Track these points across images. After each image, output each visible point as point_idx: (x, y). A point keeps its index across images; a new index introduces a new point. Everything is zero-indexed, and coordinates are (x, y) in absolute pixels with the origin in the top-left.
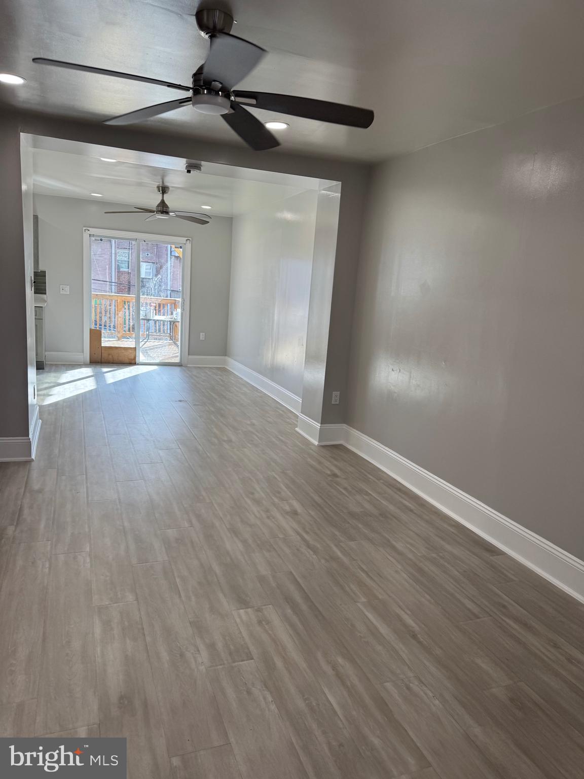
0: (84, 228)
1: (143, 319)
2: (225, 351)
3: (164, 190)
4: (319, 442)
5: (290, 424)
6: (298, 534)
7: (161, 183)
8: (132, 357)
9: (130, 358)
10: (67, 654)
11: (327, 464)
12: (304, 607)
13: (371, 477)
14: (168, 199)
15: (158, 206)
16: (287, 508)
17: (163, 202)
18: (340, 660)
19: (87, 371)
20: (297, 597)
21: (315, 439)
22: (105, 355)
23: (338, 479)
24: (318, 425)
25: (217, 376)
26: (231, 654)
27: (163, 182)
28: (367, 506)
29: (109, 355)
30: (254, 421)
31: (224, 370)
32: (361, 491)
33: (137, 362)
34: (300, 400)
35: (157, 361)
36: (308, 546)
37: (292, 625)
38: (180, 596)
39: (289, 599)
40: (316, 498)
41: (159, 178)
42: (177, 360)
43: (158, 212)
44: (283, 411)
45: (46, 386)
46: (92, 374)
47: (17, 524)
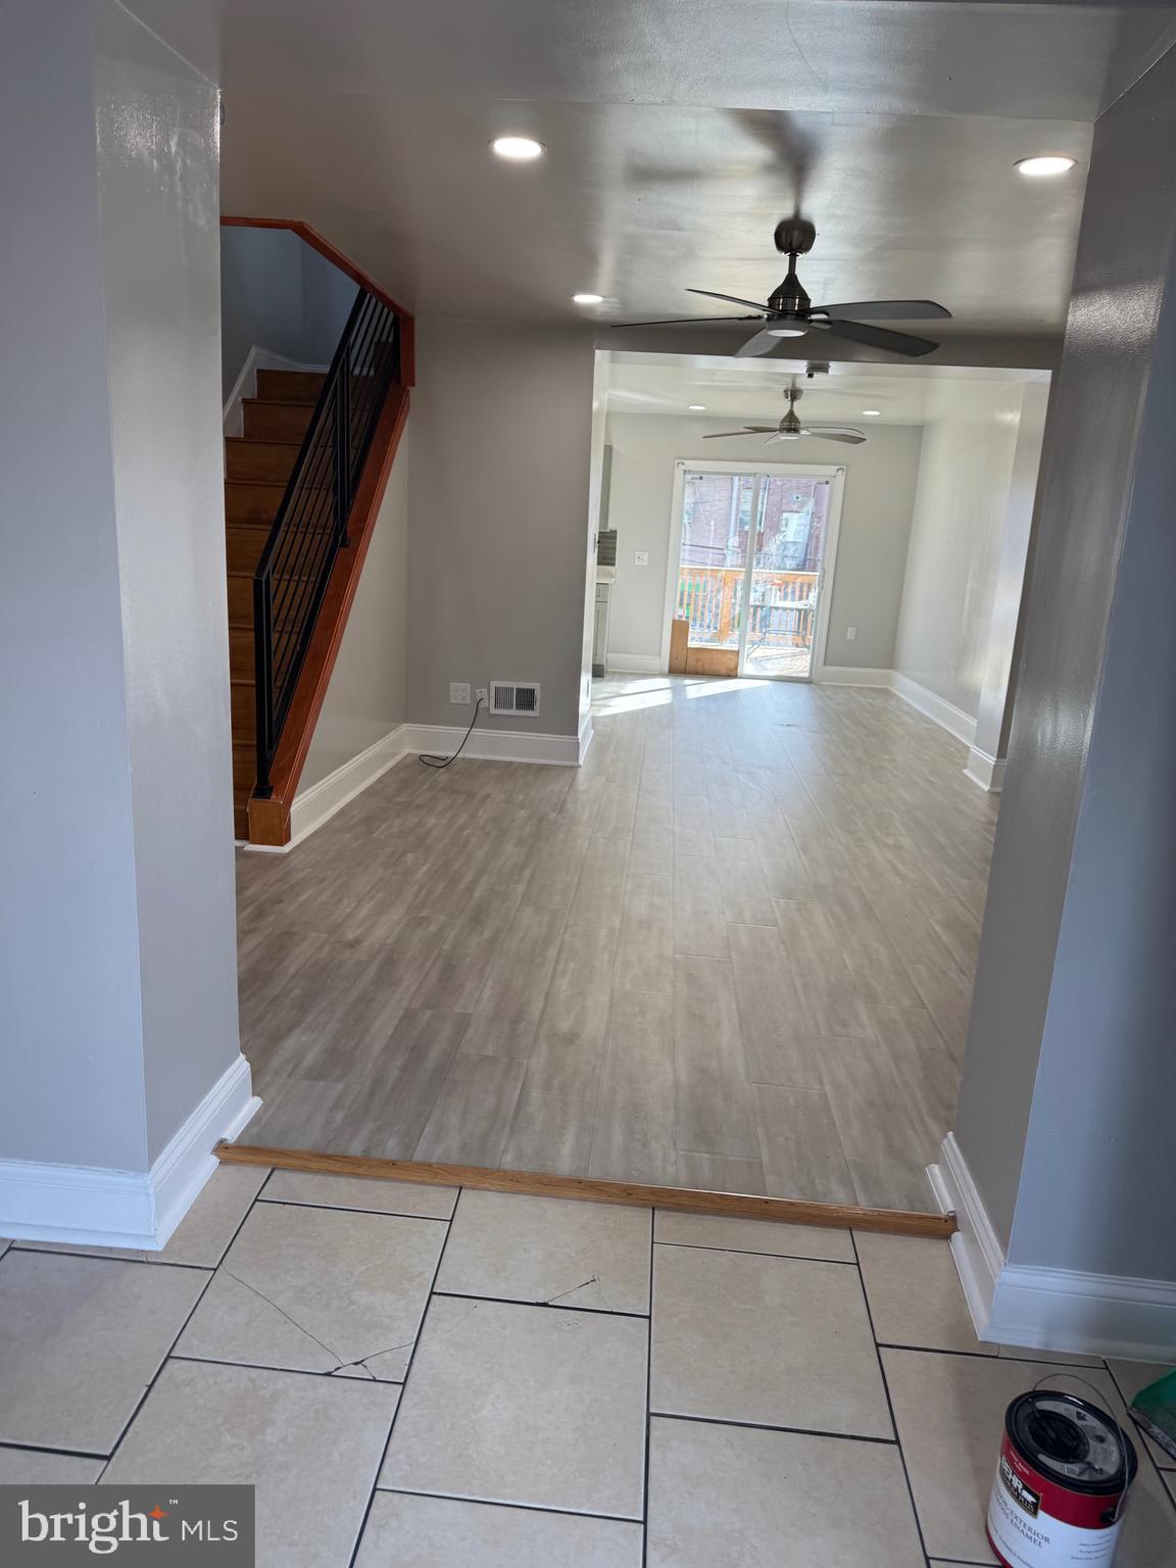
0: (678, 461)
1: (752, 606)
2: (889, 661)
3: (794, 394)
4: (992, 786)
5: (958, 765)
7: (790, 385)
8: (732, 666)
9: (729, 666)
14: (801, 409)
15: (784, 420)
17: (791, 413)
19: (666, 682)
21: (985, 781)
22: (692, 663)
24: (992, 762)
25: (870, 699)
27: (793, 384)
31: (887, 693)
33: (739, 675)
35: (772, 673)
36: (897, 872)
41: (790, 380)
42: (806, 675)
43: (781, 430)
45: (605, 695)
46: (668, 686)
47: (559, 813)
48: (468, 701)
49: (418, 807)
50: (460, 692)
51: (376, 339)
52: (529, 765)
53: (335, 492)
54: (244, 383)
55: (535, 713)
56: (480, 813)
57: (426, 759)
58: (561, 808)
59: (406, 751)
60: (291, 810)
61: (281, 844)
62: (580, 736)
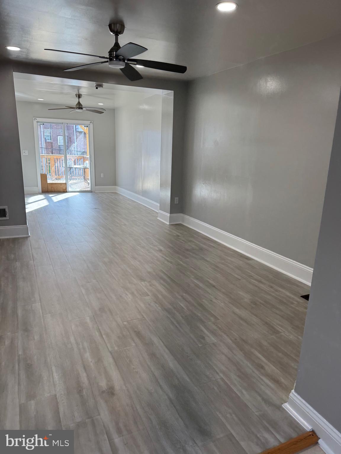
0: (34, 118)
1: (68, 168)
2: (115, 183)
3: (79, 96)
4: (169, 223)
5: (154, 216)
6: (163, 257)
8: (65, 189)
9: (63, 189)
10: (73, 299)
11: (174, 232)
12: (168, 280)
13: (195, 236)
14: (82, 101)
15: (77, 105)
16: (157, 249)
17: (79, 103)
18: (184, 294)
19: (42, 197)
20: (165, 277)
21: (167, 222)
22: (50, 188)
23: (180, 237)
24: (168, 215)
25: (112, 196)
26: (140, 295)
27: (78, 92)
28: (193, 246)
29: (52, 187)
30: (136, 216)
31: (116, 193)
32: (190, 241)
33: (67, 191)
34: (159, 205)
35: (78, 190)
36: (168, 261)
37: (164, 286)
38: (115, 279)
39: (161, 278)
40: (170, 245)
41: (76, 90)
42: (89, 189)
43: (77, 108)
44: (150, 211)
46: (44, 198)
47: (33, 260)
55: (7, 218)
58: (33, 258)
62: (28, 225)
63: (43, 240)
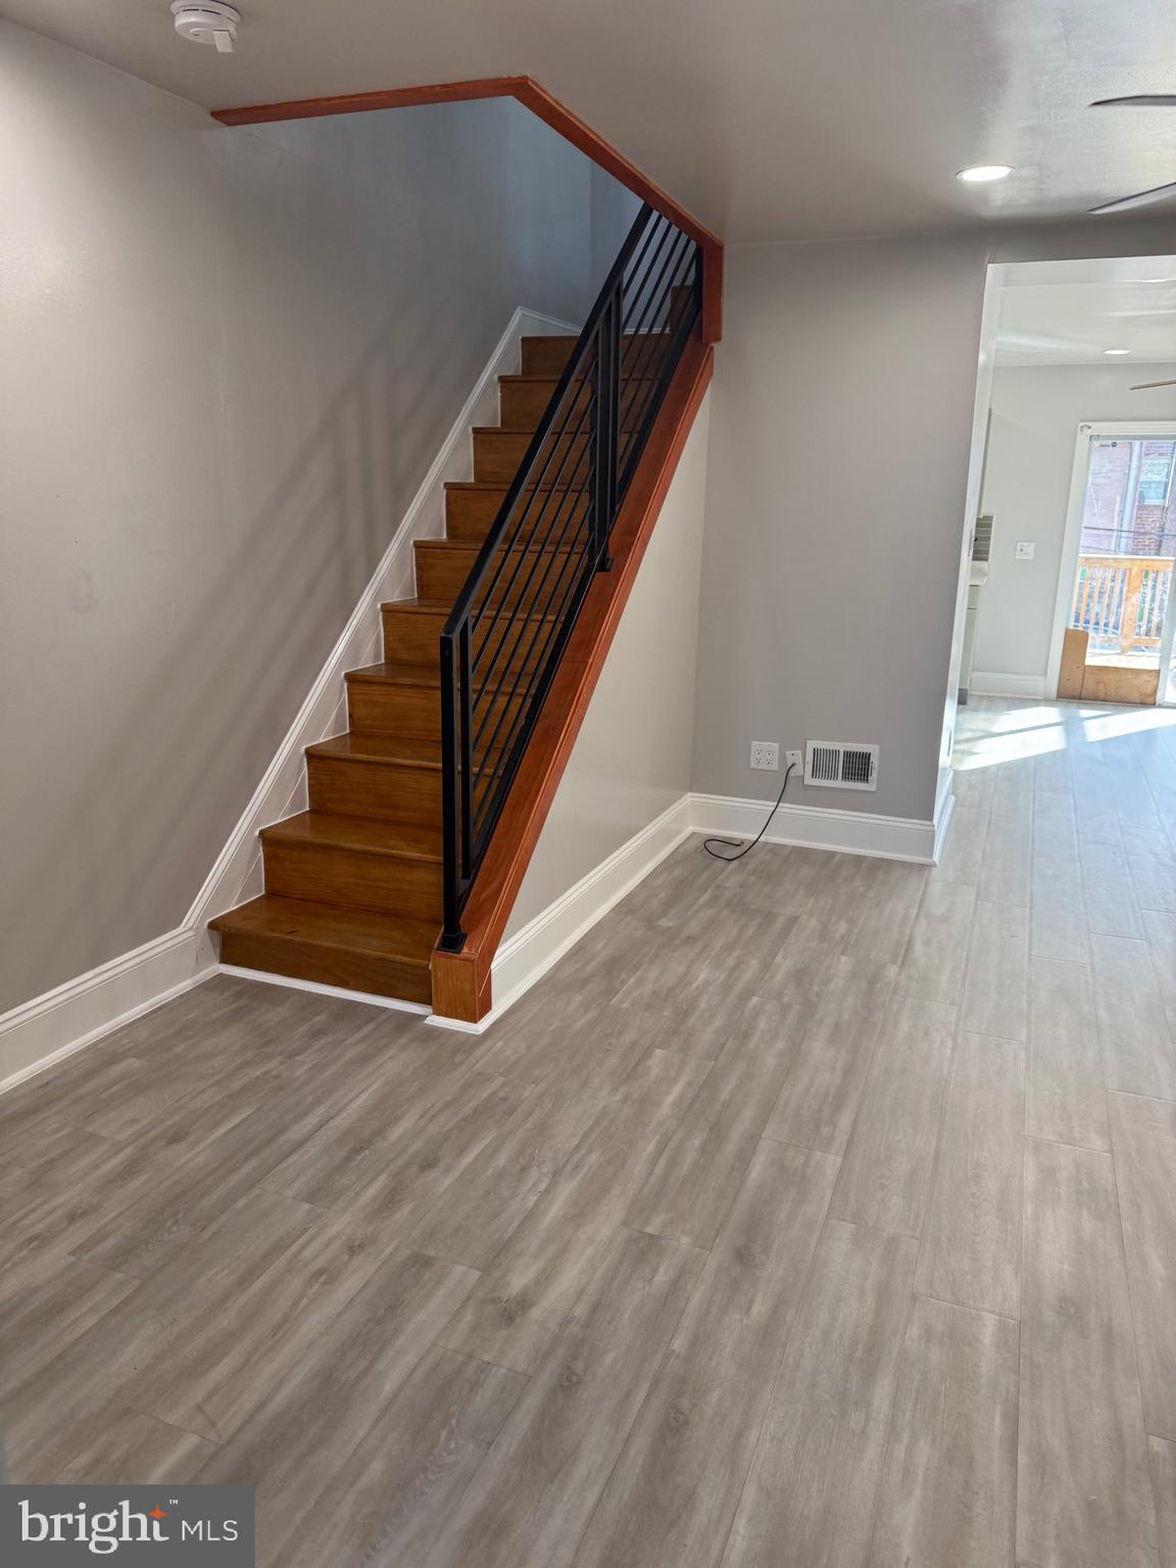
0: (1082, 424)
8: (1149, 690)
9: (1142, 692)
10: (973, 1195)
19: (1051, 713)
22: (1090, 683)
29: (1099, 682)
33: (1158, 700)
45: (968, 735)
46: (1057, 719)
47: (903, 965)
48: (775, 767)
49: (690, 940)
50: (765, 754)
51: (677, 282)
52: (858, 860)
53: (592, 493)
54: (505, 354)
55: (871, 786)
56: (779, 958)
57: (712, 846)
58: (905, 957)
59: (690, 829)
60: (493, 966)
61: (474, 1019)
62: (935, 821)
63: (975, 888)
